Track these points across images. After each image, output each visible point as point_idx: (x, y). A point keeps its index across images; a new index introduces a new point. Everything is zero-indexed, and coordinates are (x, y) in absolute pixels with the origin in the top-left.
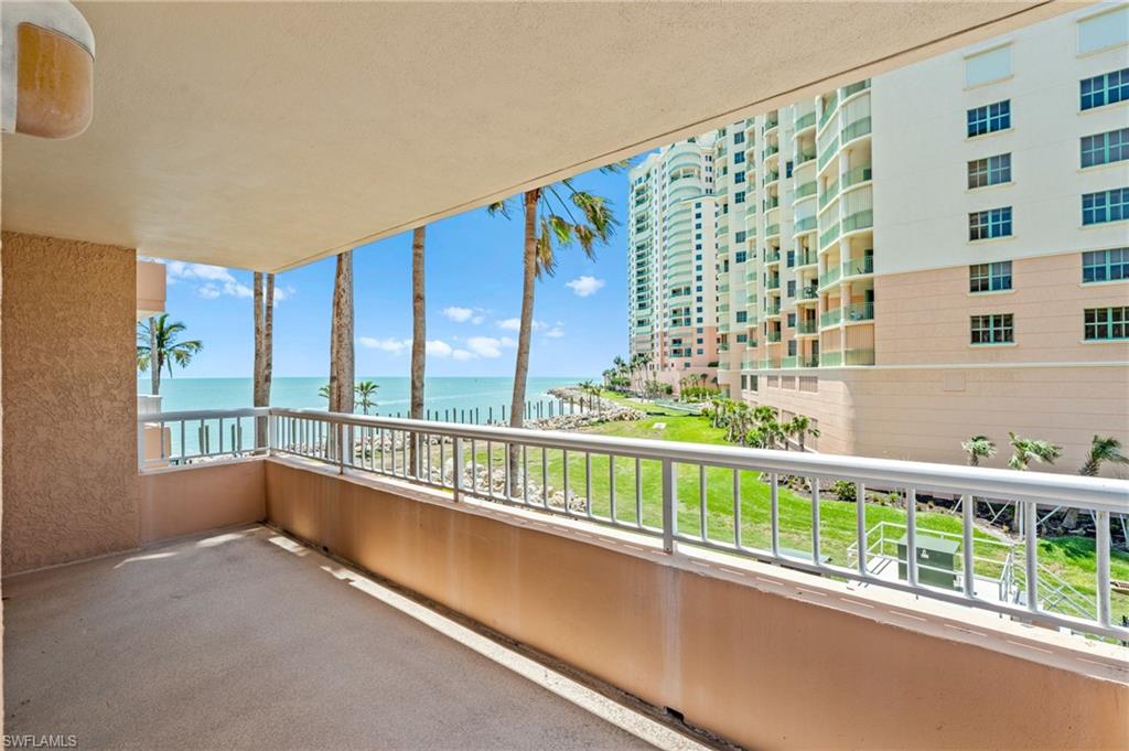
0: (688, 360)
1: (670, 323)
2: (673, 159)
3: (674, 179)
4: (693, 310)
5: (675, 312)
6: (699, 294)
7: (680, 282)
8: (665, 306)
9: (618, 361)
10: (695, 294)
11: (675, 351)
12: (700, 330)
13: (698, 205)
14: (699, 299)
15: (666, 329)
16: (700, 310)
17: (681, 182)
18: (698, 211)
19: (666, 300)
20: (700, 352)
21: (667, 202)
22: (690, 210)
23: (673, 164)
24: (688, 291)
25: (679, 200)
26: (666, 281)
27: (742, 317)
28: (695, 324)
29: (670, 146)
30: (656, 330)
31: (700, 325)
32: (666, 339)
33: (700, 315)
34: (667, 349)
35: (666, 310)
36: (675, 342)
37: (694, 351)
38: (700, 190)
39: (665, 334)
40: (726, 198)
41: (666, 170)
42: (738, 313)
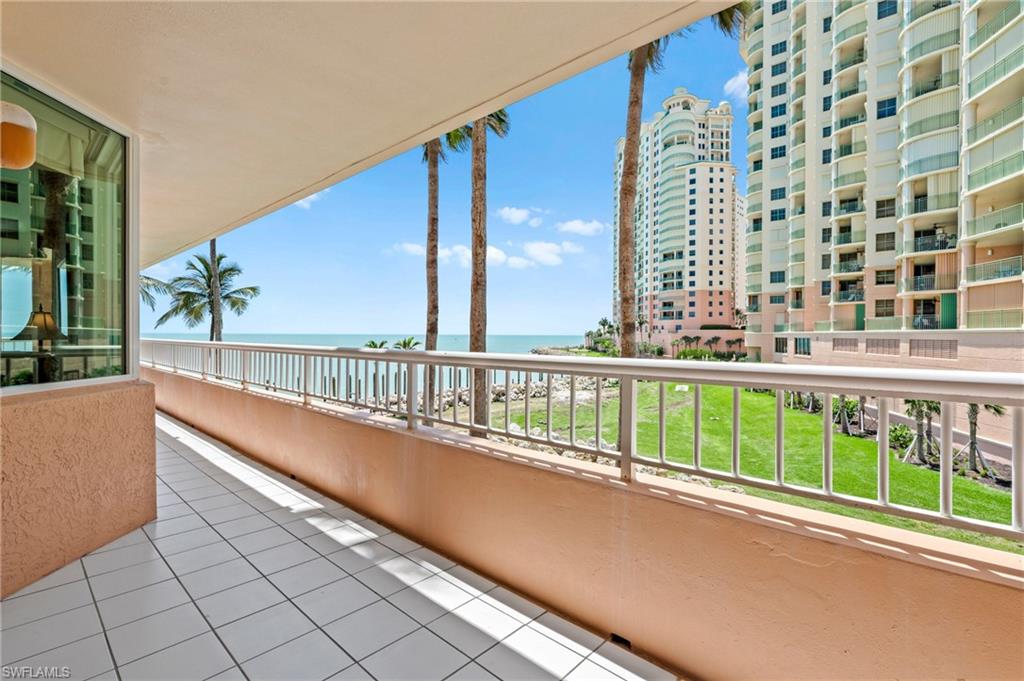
0: (679, 322)
1: (661, 286)
2: (667, 126)
3: (666, 146)
4: (686, 274)
5: (665, 276)
6: (692, 258)
7: (672, 246)
8: (655, 270)
9: (604, 323)
10: (687, 258)
11: (665, 314)
12: (692, 294)
13: (693, 171)
14: (692, 263)
15: (656, 292)
16: (692, 274)
17: (674, 149)
18: (693, 176)
19: (657, 264)
20: (692, 315)
21: (659, 168)
22: (684, 176)
23: (667, 131)
24: (680, 255)
25: (673, 166)
26: (657, 245)
27: (778, 277)
28: (687, 287)
29: (664, 114)
30: (645, 294)
31: (692, 289)
32: (656, 302)
33: (692, 279)
34: (656, 311)
35: (657, 274)
36: (665, 304)
37: (686, 314)
38: (693, 156)
39: (654, 297)
40: (761, 154)
41: (659, 137)
42: (772, 273)
